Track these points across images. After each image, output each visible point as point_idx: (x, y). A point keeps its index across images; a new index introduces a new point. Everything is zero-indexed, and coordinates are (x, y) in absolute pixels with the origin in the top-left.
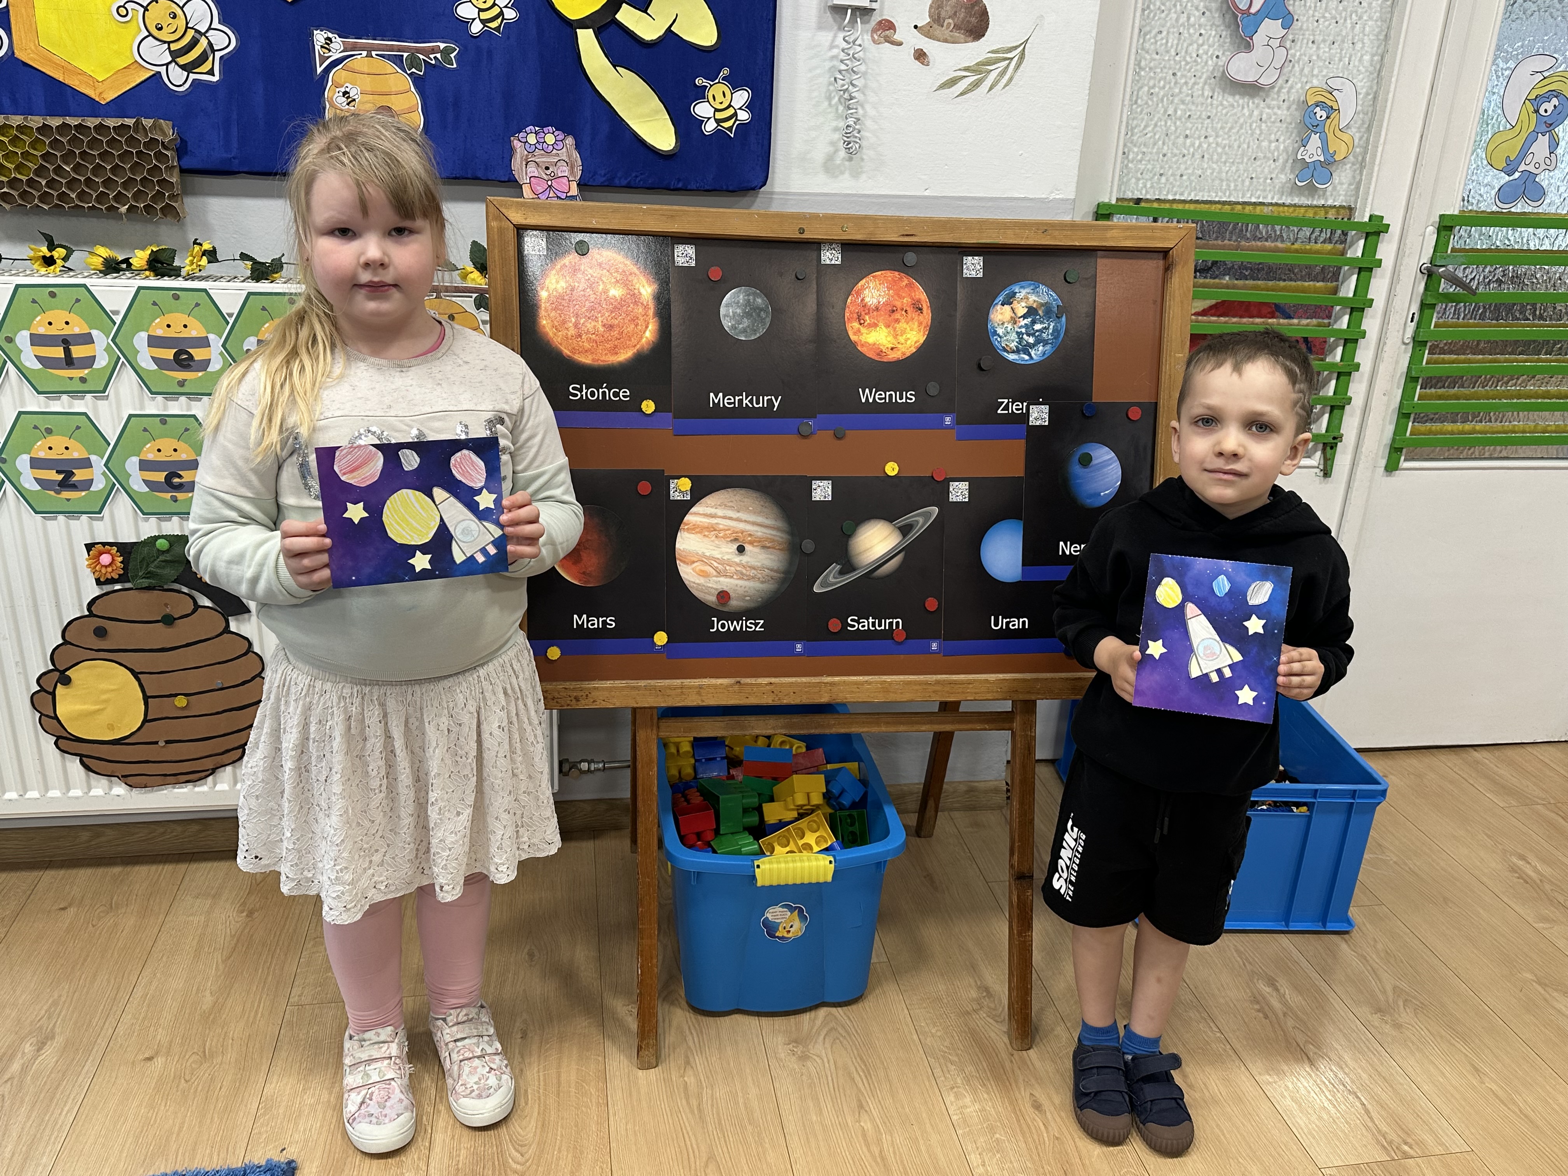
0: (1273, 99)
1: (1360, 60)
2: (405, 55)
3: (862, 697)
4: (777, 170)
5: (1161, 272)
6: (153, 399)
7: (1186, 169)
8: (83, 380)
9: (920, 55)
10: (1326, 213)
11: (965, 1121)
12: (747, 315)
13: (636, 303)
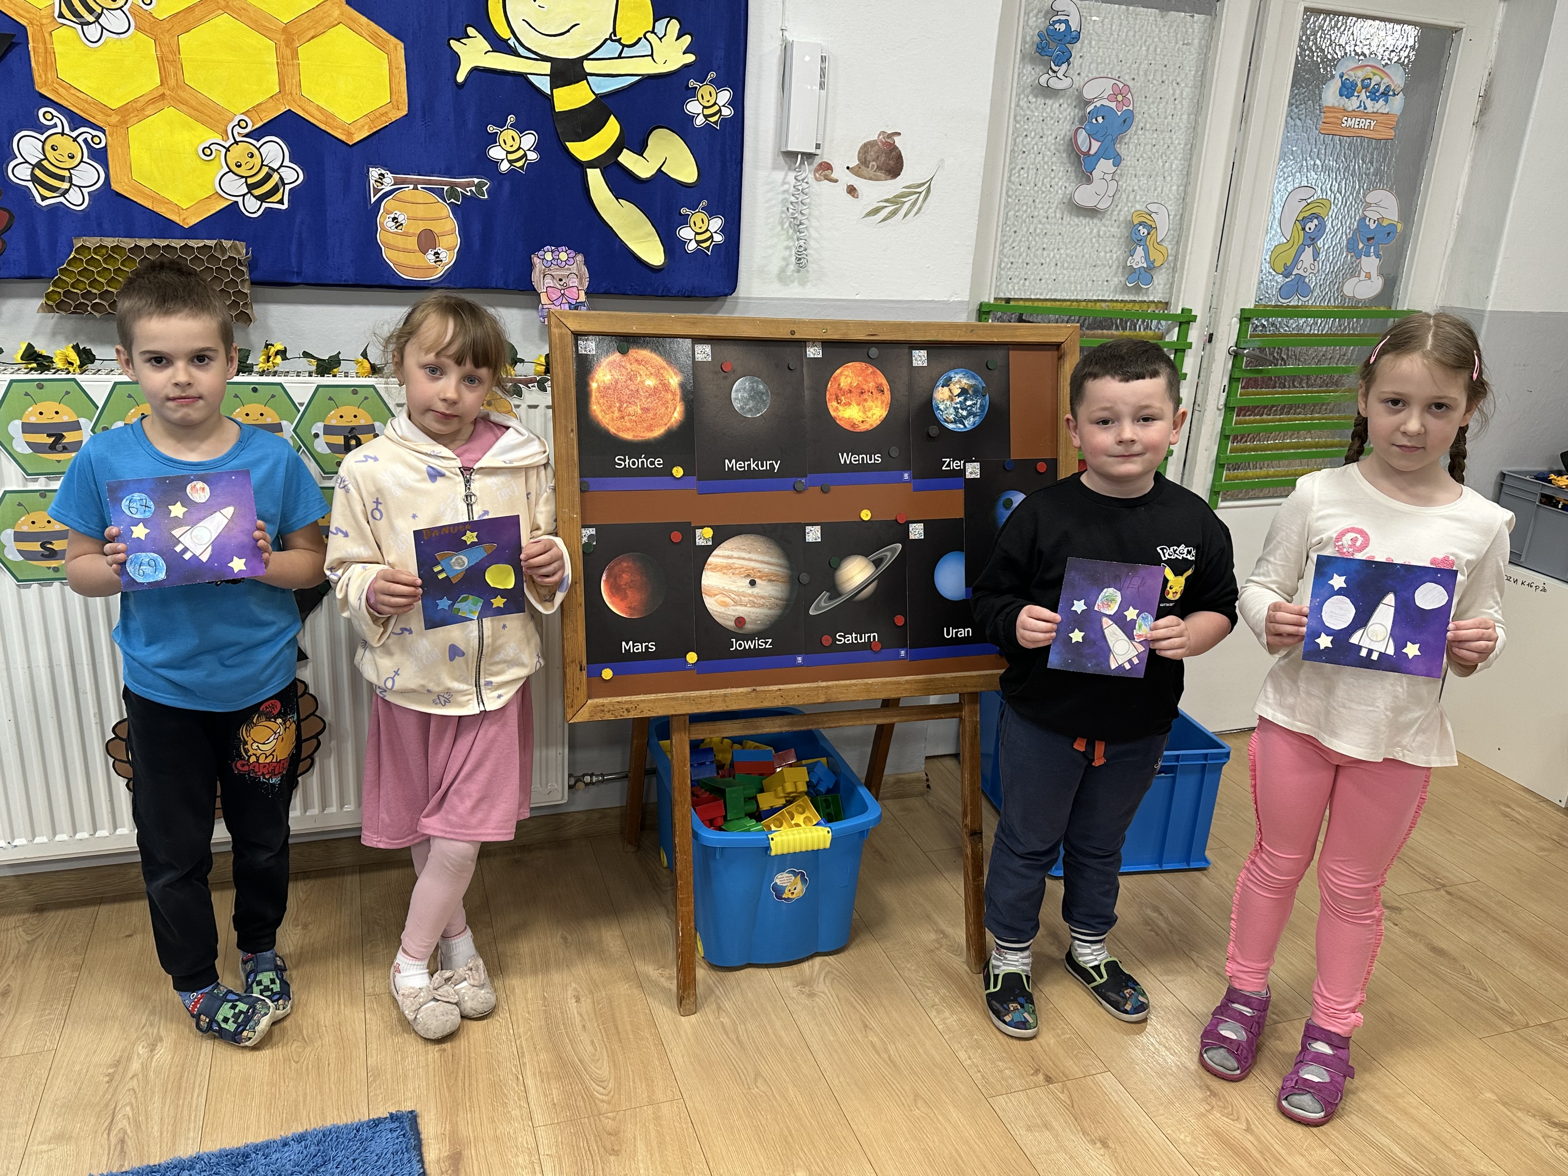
0: (1107, 220)
1: (1170, 190)
2: (446, 188)
3: (850, 697)
4: (744, 280)
5: (1055, 361)
7: (1044, 275)
9: (852, 190)
10: (1149, 307)
11: (948, 1029)
12: (752, 398)
13: (667, 391)
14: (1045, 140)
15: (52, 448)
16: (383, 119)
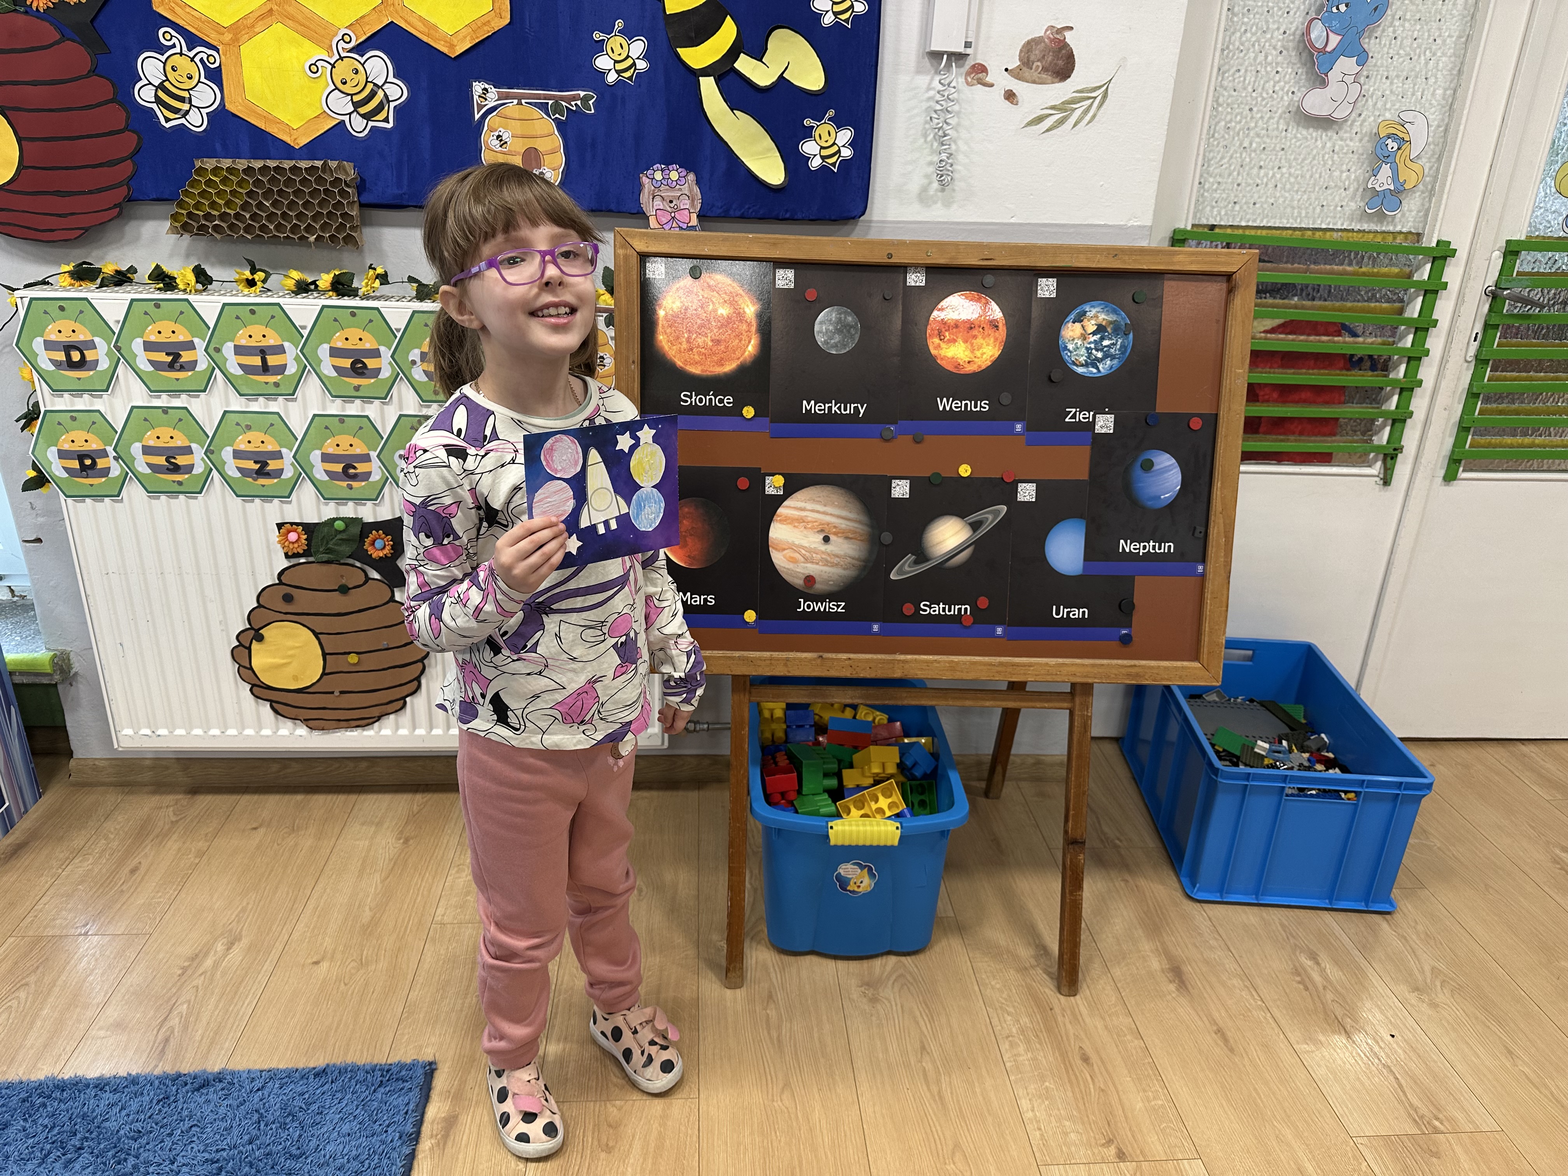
0: (1346, 132)
1: (1433, 94)
2: (550, 102)
3: (932, 674)
4: (876, 201)
5: (1224, 294)
6: (333, 401)
7: (1259, 197)
8: (277, 385)
9: (1010, 96)
10: (1395, 238)
11: (1017, 1067)
12: (839, 331)
13: (741, 321)
14: (1269, 36)
15: (171, 366)
16: (486, 28)
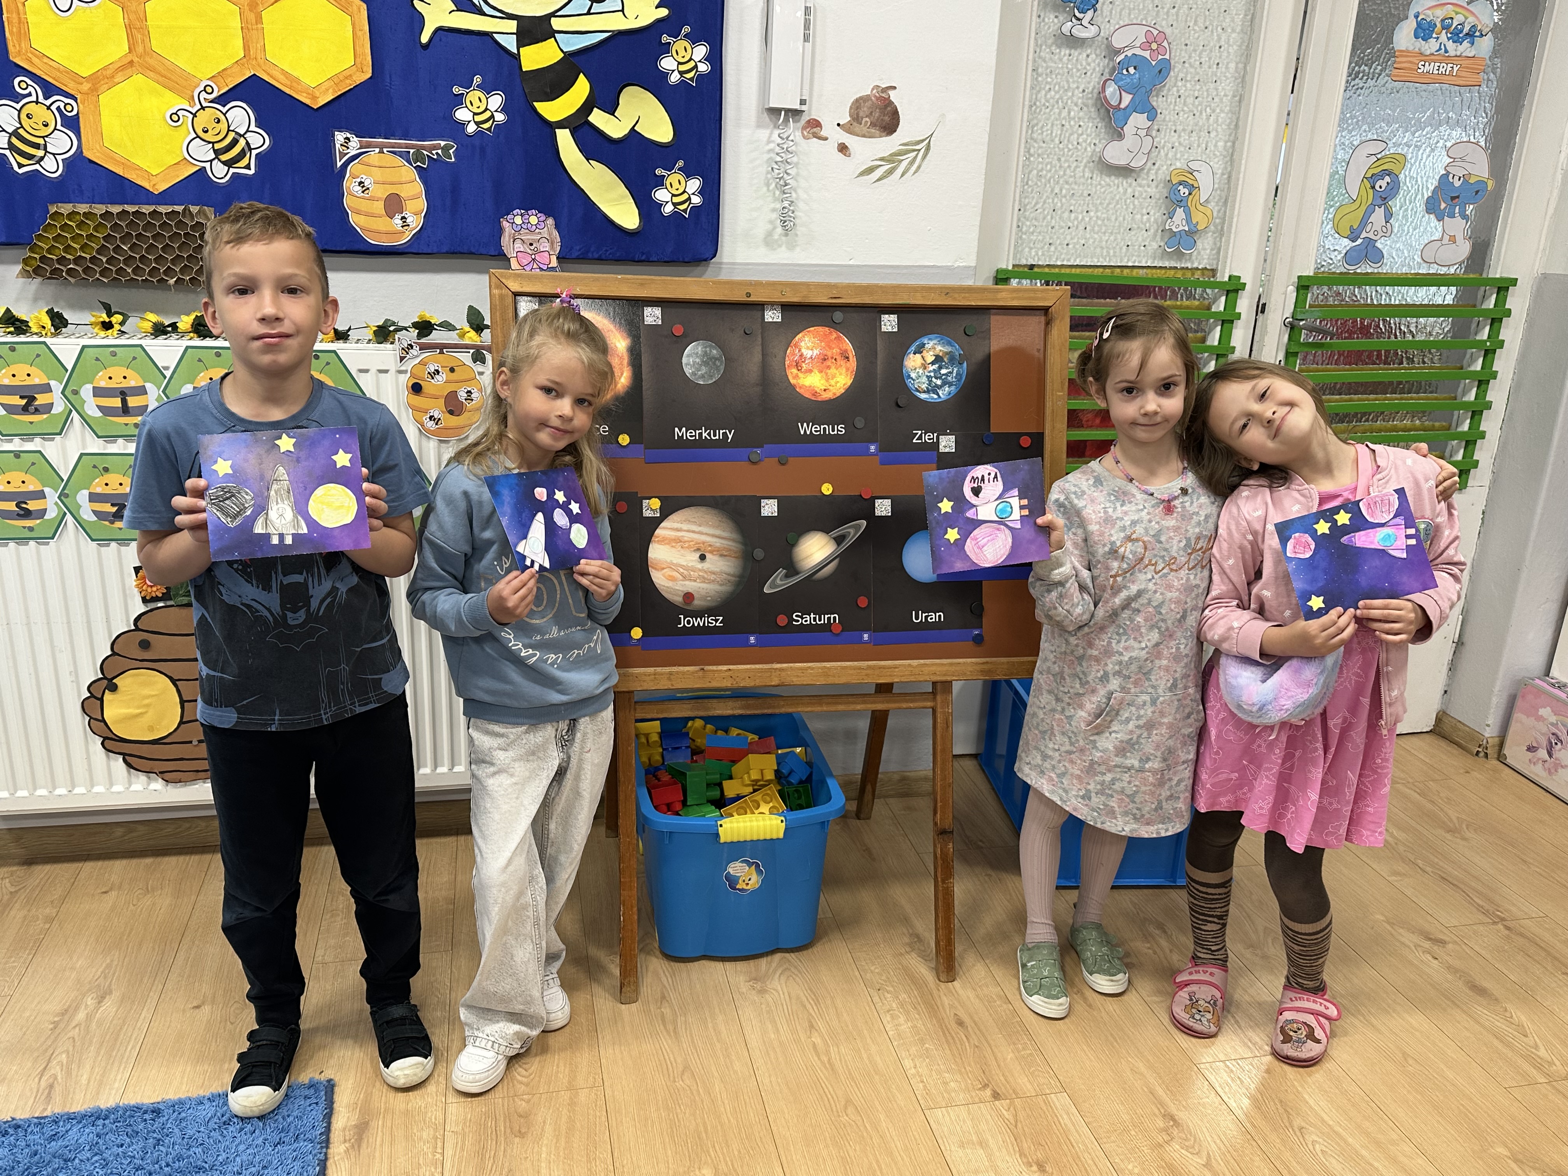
0: (1143, 179)
1: (1216, 146)
2: (412, 151)
3: (806, 680)
4: (725, 245)
5: (1043, 327)
7: (1071, 239)
9: (843, 148)
10: (1193, 274)
11: (899, 1035)
12: (705, 363)
14: (1070, 94)
15: (25, 409)
16: (348, 82)
